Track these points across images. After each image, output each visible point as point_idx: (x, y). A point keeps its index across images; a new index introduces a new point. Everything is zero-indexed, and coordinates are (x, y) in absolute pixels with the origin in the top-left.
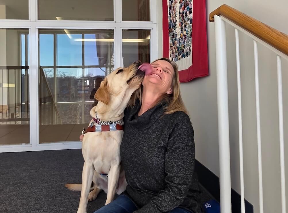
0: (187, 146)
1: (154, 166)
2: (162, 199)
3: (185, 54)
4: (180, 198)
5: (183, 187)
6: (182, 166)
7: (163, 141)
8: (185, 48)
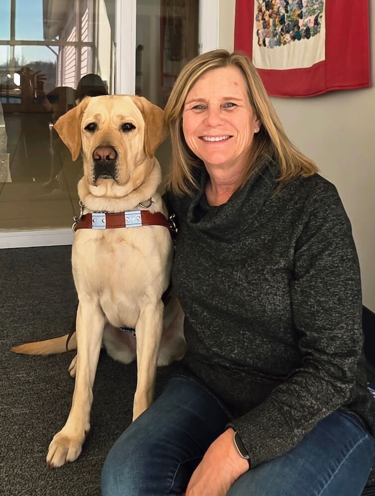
0: (344, 260)
1: (268, 317)
2: (301, 387)
3: (303, 33)
4: (343, 386)
5: (347, 361)
6: (337, 310)
7: (281, 256)
8: (301, 18)
